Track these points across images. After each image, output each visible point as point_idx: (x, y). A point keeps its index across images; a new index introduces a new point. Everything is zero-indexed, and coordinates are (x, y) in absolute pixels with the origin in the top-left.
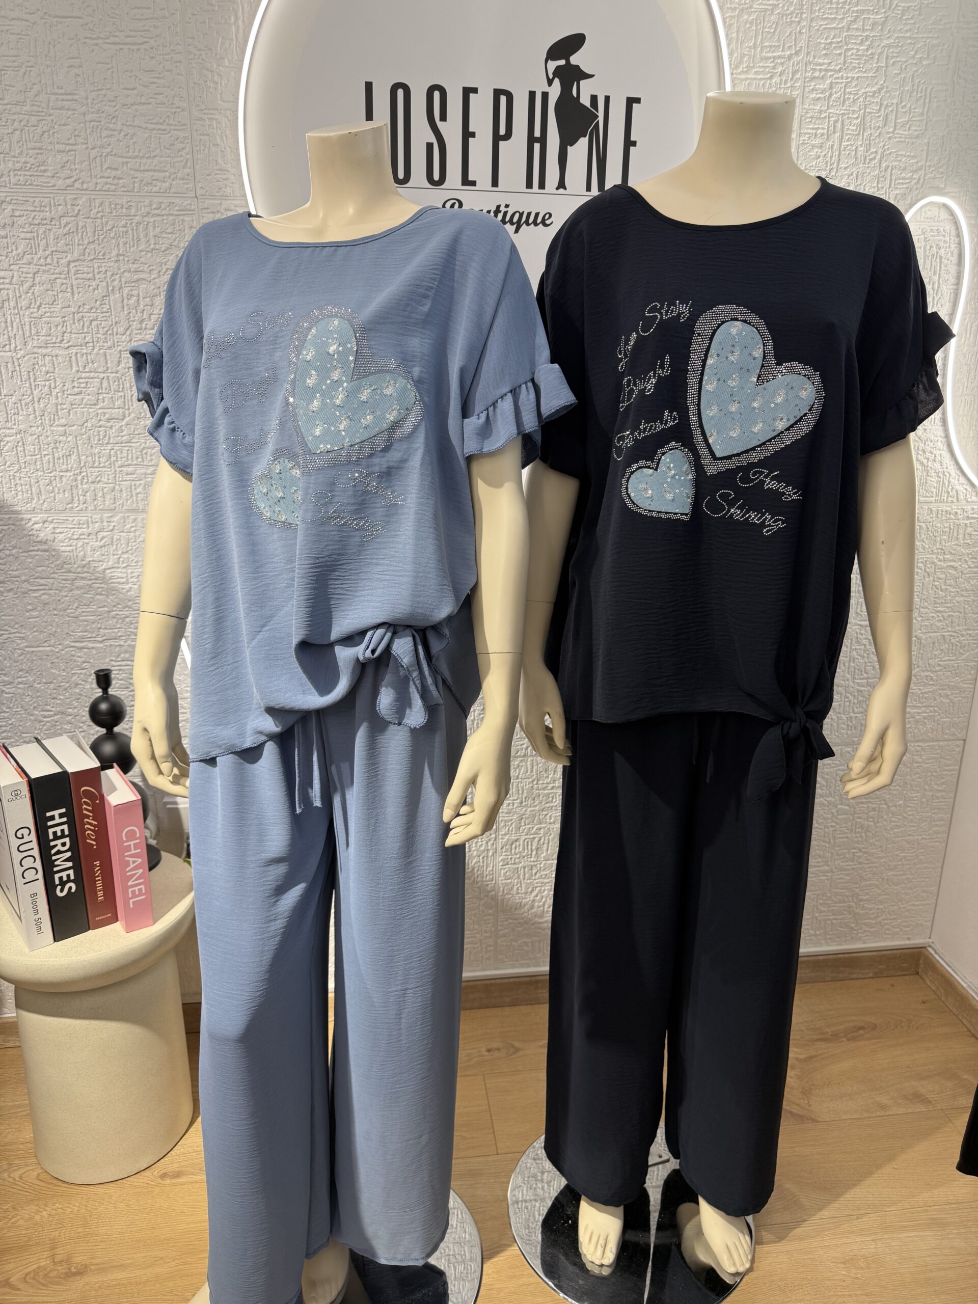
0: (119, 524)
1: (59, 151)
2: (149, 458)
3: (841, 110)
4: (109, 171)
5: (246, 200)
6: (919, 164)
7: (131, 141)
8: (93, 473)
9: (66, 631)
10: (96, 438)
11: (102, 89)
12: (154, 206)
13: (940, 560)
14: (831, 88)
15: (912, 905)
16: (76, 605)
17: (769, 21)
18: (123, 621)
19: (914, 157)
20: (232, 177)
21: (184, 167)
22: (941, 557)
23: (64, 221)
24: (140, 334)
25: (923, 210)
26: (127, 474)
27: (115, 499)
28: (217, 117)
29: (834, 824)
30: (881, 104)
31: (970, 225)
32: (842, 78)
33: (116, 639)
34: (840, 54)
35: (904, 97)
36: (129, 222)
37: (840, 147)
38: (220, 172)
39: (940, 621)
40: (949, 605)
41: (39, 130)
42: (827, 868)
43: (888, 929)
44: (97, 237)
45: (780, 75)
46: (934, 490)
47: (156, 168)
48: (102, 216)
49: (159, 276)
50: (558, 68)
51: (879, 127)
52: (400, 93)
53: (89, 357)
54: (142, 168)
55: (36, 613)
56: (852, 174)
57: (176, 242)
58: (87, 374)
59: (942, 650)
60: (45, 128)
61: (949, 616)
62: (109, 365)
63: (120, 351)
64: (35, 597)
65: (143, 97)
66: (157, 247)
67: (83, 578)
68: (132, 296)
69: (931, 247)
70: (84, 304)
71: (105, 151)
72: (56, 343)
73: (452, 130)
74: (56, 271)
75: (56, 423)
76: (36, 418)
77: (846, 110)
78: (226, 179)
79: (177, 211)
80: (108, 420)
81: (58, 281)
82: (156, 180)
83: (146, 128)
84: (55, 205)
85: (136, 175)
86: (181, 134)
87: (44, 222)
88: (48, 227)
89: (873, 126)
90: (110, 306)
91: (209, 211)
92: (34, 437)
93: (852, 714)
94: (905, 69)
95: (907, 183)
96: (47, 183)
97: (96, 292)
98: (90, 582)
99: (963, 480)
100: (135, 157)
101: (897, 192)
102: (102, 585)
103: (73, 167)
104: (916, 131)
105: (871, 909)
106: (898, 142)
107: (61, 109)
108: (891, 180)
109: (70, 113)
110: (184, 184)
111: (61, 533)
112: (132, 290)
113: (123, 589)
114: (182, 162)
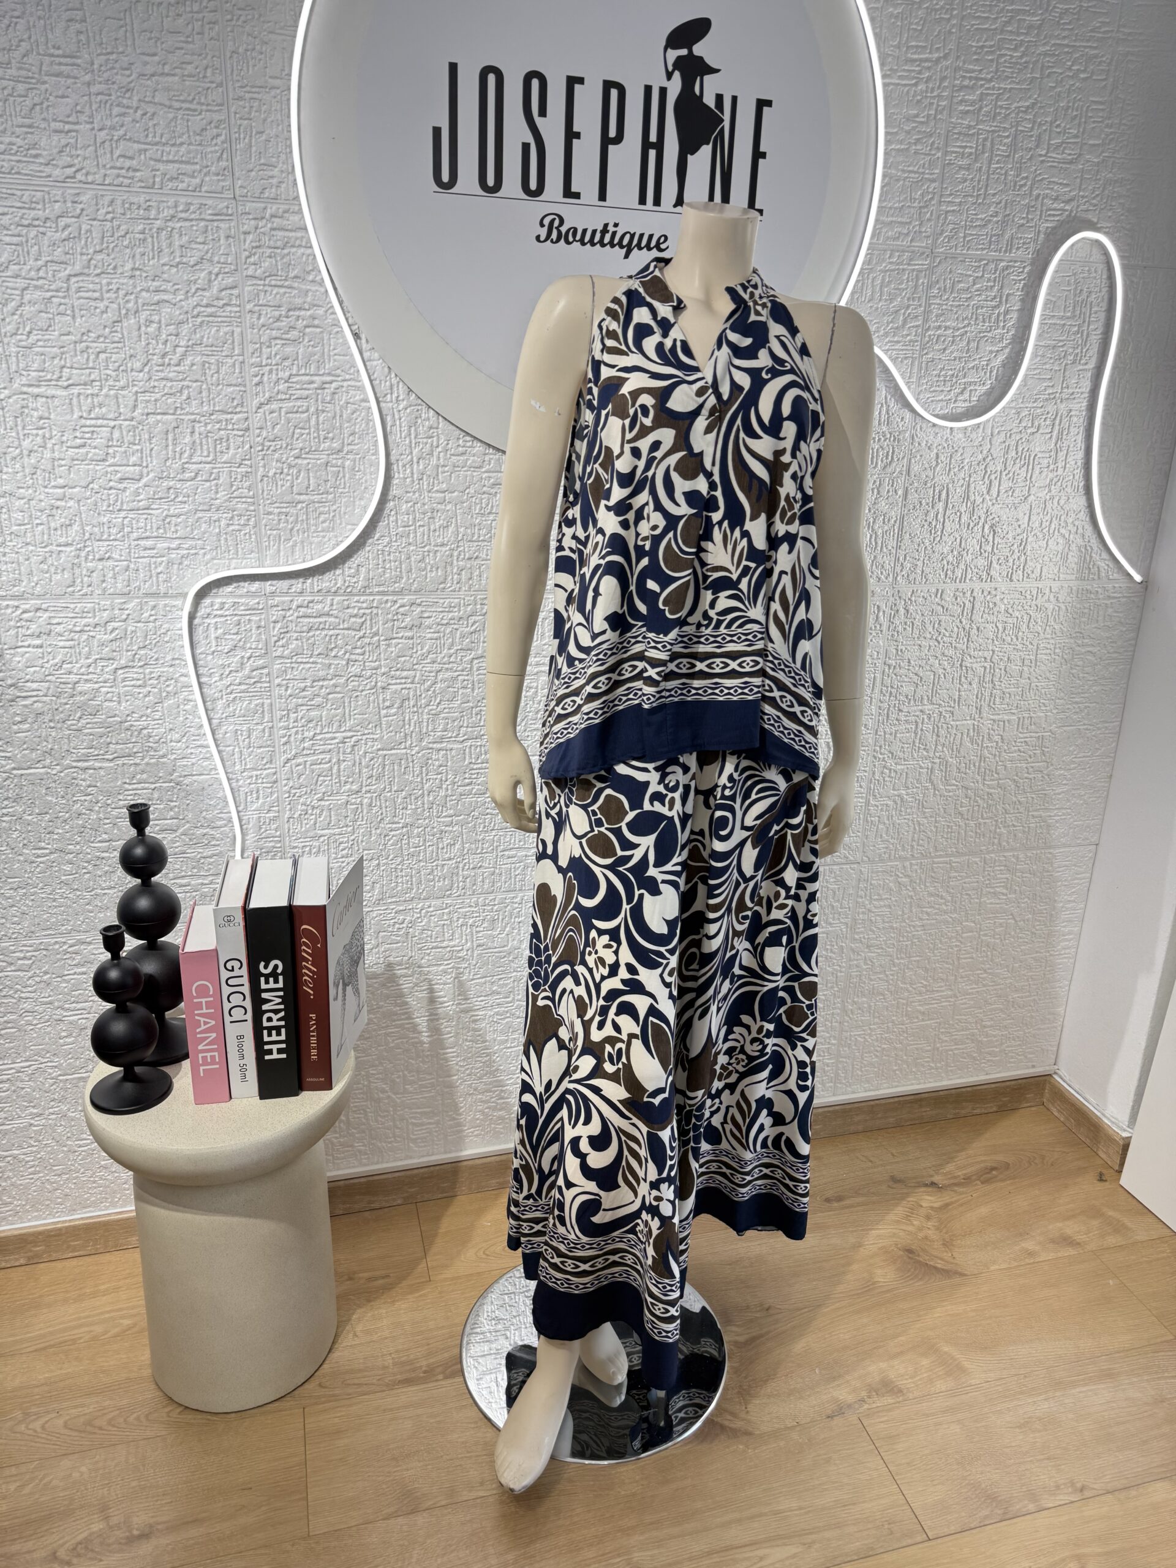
0: (134, 612)
1: (56, 131)
2: (172, 529)
3: (991, 126)
4: (122, 160)
5: (300, 205)
6: (1072, 194)
7: (151, 124)
8: (101, 548)
9: (66, 747)
10: (105, 503)
11: (112, 53)
12: (181, 208)
13: (1078, 645)
14: (981, 100)
15: (1039, 1029)
16: (78, 715)
17: (916, 17)
18: (140, 733)
19: (1067, 185)
20: (279, 174)
21: (220, 158)
22: (1080, 642)
23: (62, 222)
24: (162, 371)
25: (1075, 247)
26: (145, 549)
27: (129, 581)
28: (263, 97)
29: (958, 944)
30: (1034, 122)
31: (1124, 267)
32: (993, 88)
33: (131, 756)
34: (992, 61)
35: (1059, 113)
36: (148, 227)
37: (989, 170)
38: (266, 168)
39: (1076, 713)
40: (1086, 694)
41: (28, 102)
42: (951, 993)
43: (1013, 1057)
44: (105, 245)
45: (926, 82)
46: (1075, 565)
47: (183, 159)
48: (113, 218)
49: (187, 298)
50: (679, 58)
51: (1031, 148)
52: (491, 78)
53: (96, 400)
54: (165, 158)
55: (27, 726)
56: (1000, 202)
57: (209, 255)
58: (93, 422)
59: (1076, 745)
60: (37, 100)
61: (1085, 707)
62: (122, 410)
63: (137, 392)
64: (25, 706)
65: (167, 69)
66: (185, 260)
67: (87, 681)
68: (151, 322)
69: (1081, 289)
70: (89, 331)
71: (117, 134)
72: (50, 380)
73: (552, 128)
74: (52, 287)
75: (53, 484)
76: (25, 476)
77: (996, 126)
78: (274, 178)
79: (210, 215)
80: (122, 480)
81: (54, 300)
82: (184, 174)
83: (170, 107)
84: (50, 202)
85: (157, 167)
86: (216, 117)
87: (36, 223)
88: (41, 229)
89: (1025, 147)
90: (122, 334)
91: (251, 217)
92: (22, 502)
93: (980, 820)
94: (1061, 81)
95: (1057, 215)
96: (40, 171)
97: (105, 316)
98: (97, 686)
99: (1105, 555)
100: (156, 144)
101: (1049, 225)
102: (113, 689)
103: (74, 152)
104: (1070, 155)
106: (1051, 166)
107: (57, 75)
108: (1042, 211)
109: (70, 81)
110: (219, 180)
111: (59, 624)
112: (151, 315)
113: (139, 693)
114: (216, 152)
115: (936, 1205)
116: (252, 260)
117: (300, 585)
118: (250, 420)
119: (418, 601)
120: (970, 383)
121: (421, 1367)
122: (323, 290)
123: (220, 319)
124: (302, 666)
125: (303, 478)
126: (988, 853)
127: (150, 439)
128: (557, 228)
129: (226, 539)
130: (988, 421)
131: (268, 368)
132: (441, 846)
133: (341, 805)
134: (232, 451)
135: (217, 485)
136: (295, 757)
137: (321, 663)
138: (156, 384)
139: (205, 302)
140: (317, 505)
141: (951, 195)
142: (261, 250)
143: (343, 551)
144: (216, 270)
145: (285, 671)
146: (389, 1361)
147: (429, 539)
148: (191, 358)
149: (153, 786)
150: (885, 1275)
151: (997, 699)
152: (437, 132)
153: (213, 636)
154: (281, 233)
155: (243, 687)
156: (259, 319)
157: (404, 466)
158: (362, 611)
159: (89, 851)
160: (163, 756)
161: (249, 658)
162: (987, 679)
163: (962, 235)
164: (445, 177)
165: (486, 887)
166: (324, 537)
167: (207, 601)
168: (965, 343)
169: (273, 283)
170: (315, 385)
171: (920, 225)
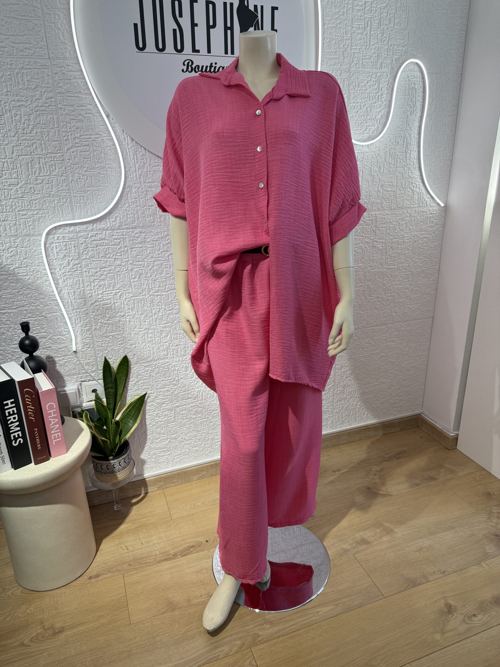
0: (20, 243)
2: (34, 206)
3: (370, 15)
5: (78, 60)
6: (406, 43)
7: (10, 26)
10: (3, 196)
12: (26, 64)
13: (420, 235)
14: (365, 4)
15: (414, 396)
18: (27, 296)
19: (403, 39)
20: (69, 47)
21: (42, 41)
22: (420, 233)
24: (23, 136)
25: (407, 66)
26: (23, 215)
27: (17, 230)
28: (58, 13)
29: (379, 363)
30: (388, 13)
31: (428, 74)
33: (24, 306)
35: (397, 9)
36: (12, 73)
37: (370, 34)
38: (62, 44)
39: (421, 263)
40: (425, 255)
42: (377, 383)
43: (404, 408)
46: (417, 201)
47: (25, 42)
49: (32, 103)
51: (387, 24)
52: (157, 2)
54: (17, 42)
56: (376, 48)
57: (40, 84)
59: (422, 277)
61: (425, 260)
62: (7, 154)
63: (13, 146)
66: (29, 87)
68: (17, 115)
69: (412, 84)
73: (185, 22)
77: (372, 15)
78: (66, 48)
79: (39, 66)
80: (9, 185)
82: (25, 48)
83: (17, 19)
85: (14, 46)
86: (38, 22)
89: (384, 24)
90: (5, 121)
91: (57, 66)
93: (385, 311)
95: (400, 53)
99: (428, 196)
100: (12, 35)
101: (396, 57)
102: (14, 278)
104: (403, 26)
105: (397, 400)
106: (396, 32)
108: (393, 51)
110: (42, 51)
112: (17, 112)
113: (25, 279)
114: (40, 38)
115: (378, 469)
116: (59, 85)
117: (91, 227)
118: (64, 156)
119: (143, 231)
120: (369, 126)
121: (171, 553)
122: (91, 97)
123: (47, 112)
124: (95, 262)
125: (89, 180)
126: (389, 324)
127: (21, 167)
128: (190, 66)
129: (58, 209)
130: (377, 141)
131: (70, 133)
132: (162, 337)
133: (117, 322)
134: (57, 170)
135: (52, 185)
136: (95, 302)
137: (103, 261)
138: (21, 142)
139: (40, 105)
140: (96, 192)
141: (355, 45)
142: (63, 81)
143: (109, 211)
144: (44, 90)
145: (88, 265)
146: (158, 552)
147: (146, 203)
148: (36, 130)
149: (34, 319)
150: (360, 499)
151: (389, 259)
152: (136, 25)
153: (55, 251)
154: (70, 73)
155: (70, 273)
156: (64, 111)
157: (133, 172)
158: (119, 237)
159: (9, 349)
160: (38, 305)
161: (72, 260)
162: (384, 251)
163: (361, 62)
164: (141, 45)
165: (182, 353)
166: (100, 205)
167: (51, 236)
168: (365, 108)
169: (69, 95)
170: (92, 139)
171: (344, 59)
